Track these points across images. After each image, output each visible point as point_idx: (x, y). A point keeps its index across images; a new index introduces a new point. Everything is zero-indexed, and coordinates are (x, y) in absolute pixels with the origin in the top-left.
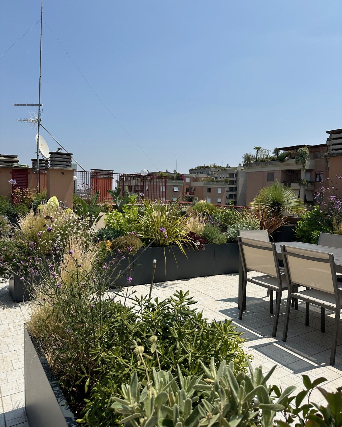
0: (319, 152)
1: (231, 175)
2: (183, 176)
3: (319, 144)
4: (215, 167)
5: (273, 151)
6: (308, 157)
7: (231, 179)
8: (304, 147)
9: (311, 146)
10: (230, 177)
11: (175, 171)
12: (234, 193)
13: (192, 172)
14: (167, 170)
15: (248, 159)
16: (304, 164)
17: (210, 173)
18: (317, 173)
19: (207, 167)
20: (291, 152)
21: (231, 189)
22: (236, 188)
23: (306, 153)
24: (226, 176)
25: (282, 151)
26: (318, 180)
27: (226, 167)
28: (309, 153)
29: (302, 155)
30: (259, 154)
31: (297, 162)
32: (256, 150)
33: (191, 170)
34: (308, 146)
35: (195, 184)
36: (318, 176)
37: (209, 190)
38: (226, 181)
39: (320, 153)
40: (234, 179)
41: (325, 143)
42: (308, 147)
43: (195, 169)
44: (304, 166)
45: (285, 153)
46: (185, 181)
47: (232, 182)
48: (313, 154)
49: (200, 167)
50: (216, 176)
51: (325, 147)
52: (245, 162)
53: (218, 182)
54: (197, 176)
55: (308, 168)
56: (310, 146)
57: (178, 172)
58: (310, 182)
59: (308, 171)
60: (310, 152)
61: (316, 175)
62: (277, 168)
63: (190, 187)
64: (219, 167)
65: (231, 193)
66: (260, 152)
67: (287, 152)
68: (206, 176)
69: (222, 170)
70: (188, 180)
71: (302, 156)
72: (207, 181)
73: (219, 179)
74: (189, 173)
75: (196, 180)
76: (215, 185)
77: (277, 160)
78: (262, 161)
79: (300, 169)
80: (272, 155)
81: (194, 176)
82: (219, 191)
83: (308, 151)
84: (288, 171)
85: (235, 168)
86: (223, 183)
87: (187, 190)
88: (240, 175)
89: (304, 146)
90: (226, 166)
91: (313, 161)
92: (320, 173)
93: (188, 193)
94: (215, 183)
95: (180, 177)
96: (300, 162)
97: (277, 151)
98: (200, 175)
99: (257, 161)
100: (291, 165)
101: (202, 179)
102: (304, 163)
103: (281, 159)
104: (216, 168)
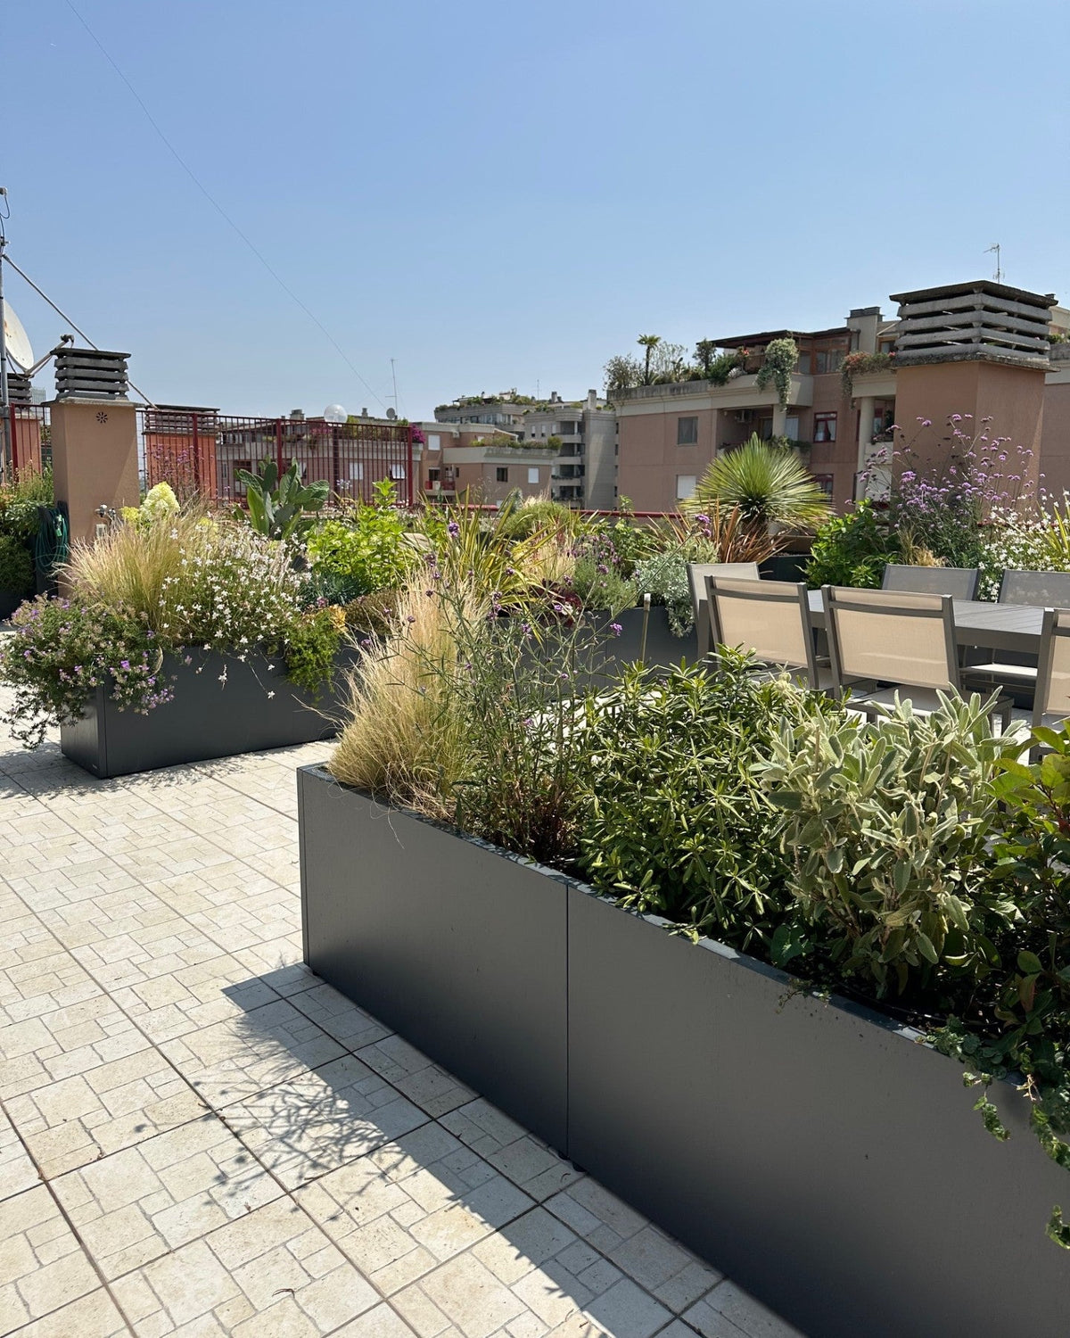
0: (825, 352)
1: (567, 427)
2: (417, 428)
3: (825, 329)
4: (516, 401)
5: (694, 349)
6: (796, 368)
7: (567, 439)
8: (783, 339)
9: (804, 334)
10: (564, 433)
11: (391, 412)
12: (575, 482)
13: (444, 415)
14: (365, 410)
15: (620, 374)
16: (782, 390)
17: (500, 419)
18: (819, 417)
19: (489, 401)
20: (747, 353)
21: (567, 471)
22: (582, 468)
23: (790, 357)
24: (550, 429)
25: (720, 351)
26: (820, 436)
27: (551, 402)
28: (797, 356)
29: (778, 363)
30: (652, 360)
31: (762, 386)
32: (645, 347)
33: (441, 411)
34: (794, 333)
35: (456, 456)
36: (821, 426)
37: (502, 474)
38: (552, 446)
39: (829, 356)
40: (575, 439)
41: (844, 324)
42: (794, 338)
43: (453, 407)
44: (783, 397)
45: (729, 358)
46: (426, 447)
47: (569, 449)
48: (808, 359)
49: (469, 402)
50: (519, 428)
51: (841, 338)
52: (612, 384)
53: (527, 447)
54: (463, 429)
55: (794, 403)
56: (800, 334)
57: (401, 417)
58: (798, 444)
59: (793, 410)
60: (802, 353)
61: (817, 421)
62: (704, 403)
63: (441, 464)
64: (528, 402)
65: (566, 483)
66: (655, 352)
67: (733, 352)
68: (493, 429)
69: (538, 410)
70: (434, 443)
71: (777, 366)
72: (494, 444)
73: (528, 440)
74: (434, 420)
75: (460, 442)
76: (520, 457)
77: (706, 377)
78: (664, 381)
79: (772, 405)
80: (691, 362)
81: (454, 431)
82: (533, 476)
83: (796, 349)
84: (737, 412)
85: (577, 405)
86: (544, 452)
87: (434, 475)
88: (592, 426)
89: (782, 335)
90: (548, 397)
91: (809, 380)
92: (829, 416)
93: (437, 485)
94: (520, 452)
95: (410, 434)
96: (772, 383)
97: (705, 349)
98: (474, 428)
99: (647, 379)
100: (745, 392)
101: (480, 439)
102: (782, 388)
103: (717, 376)
104: (519, 404)
